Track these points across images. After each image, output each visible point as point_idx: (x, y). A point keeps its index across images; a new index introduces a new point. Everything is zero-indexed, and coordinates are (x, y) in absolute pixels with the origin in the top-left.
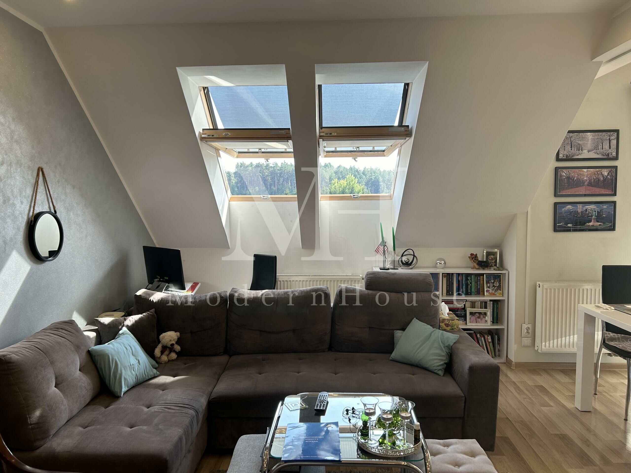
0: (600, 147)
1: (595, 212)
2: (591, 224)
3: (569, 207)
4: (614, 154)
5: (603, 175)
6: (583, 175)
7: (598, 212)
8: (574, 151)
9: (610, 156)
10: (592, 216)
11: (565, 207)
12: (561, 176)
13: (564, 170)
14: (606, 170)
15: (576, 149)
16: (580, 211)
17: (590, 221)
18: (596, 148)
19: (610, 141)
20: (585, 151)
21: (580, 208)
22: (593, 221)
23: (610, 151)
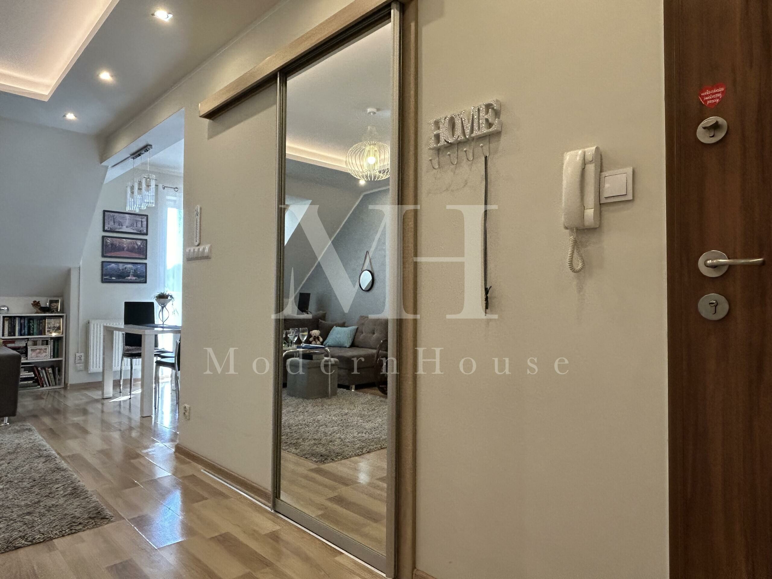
0: (135, 225)
1: (132, 269)
2: (129, 278)
3: (113, 265)
4: (145, 231)
5: (137, 245)
6: (123, 243)
7: (134, 270)
8: (116, 225)
9: (142, 232)
10: (130, 273)
11: (109, 265)
12: (106, 242)
13: (109, 239)
14: (139, 241)
15: (117, 225)
16: (121, 268)
17: (129, 276)
18: (132, 225)
19: (142, 222)
20: (124, 227)
21: (121, 266)
22: (131, 276)
23: (141, 229)
